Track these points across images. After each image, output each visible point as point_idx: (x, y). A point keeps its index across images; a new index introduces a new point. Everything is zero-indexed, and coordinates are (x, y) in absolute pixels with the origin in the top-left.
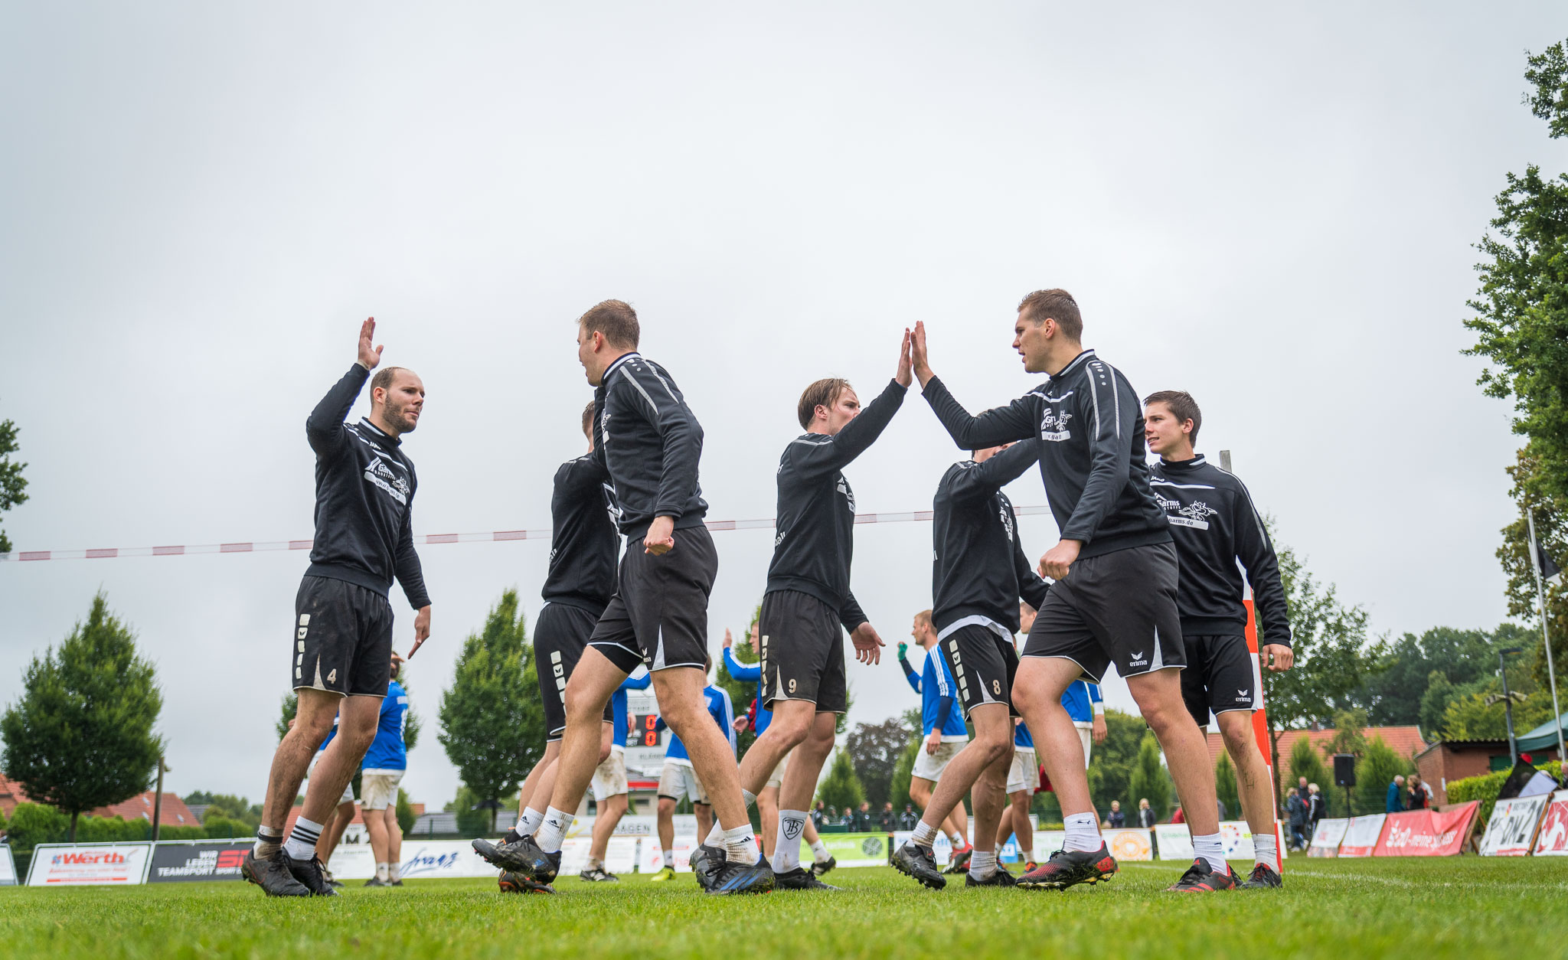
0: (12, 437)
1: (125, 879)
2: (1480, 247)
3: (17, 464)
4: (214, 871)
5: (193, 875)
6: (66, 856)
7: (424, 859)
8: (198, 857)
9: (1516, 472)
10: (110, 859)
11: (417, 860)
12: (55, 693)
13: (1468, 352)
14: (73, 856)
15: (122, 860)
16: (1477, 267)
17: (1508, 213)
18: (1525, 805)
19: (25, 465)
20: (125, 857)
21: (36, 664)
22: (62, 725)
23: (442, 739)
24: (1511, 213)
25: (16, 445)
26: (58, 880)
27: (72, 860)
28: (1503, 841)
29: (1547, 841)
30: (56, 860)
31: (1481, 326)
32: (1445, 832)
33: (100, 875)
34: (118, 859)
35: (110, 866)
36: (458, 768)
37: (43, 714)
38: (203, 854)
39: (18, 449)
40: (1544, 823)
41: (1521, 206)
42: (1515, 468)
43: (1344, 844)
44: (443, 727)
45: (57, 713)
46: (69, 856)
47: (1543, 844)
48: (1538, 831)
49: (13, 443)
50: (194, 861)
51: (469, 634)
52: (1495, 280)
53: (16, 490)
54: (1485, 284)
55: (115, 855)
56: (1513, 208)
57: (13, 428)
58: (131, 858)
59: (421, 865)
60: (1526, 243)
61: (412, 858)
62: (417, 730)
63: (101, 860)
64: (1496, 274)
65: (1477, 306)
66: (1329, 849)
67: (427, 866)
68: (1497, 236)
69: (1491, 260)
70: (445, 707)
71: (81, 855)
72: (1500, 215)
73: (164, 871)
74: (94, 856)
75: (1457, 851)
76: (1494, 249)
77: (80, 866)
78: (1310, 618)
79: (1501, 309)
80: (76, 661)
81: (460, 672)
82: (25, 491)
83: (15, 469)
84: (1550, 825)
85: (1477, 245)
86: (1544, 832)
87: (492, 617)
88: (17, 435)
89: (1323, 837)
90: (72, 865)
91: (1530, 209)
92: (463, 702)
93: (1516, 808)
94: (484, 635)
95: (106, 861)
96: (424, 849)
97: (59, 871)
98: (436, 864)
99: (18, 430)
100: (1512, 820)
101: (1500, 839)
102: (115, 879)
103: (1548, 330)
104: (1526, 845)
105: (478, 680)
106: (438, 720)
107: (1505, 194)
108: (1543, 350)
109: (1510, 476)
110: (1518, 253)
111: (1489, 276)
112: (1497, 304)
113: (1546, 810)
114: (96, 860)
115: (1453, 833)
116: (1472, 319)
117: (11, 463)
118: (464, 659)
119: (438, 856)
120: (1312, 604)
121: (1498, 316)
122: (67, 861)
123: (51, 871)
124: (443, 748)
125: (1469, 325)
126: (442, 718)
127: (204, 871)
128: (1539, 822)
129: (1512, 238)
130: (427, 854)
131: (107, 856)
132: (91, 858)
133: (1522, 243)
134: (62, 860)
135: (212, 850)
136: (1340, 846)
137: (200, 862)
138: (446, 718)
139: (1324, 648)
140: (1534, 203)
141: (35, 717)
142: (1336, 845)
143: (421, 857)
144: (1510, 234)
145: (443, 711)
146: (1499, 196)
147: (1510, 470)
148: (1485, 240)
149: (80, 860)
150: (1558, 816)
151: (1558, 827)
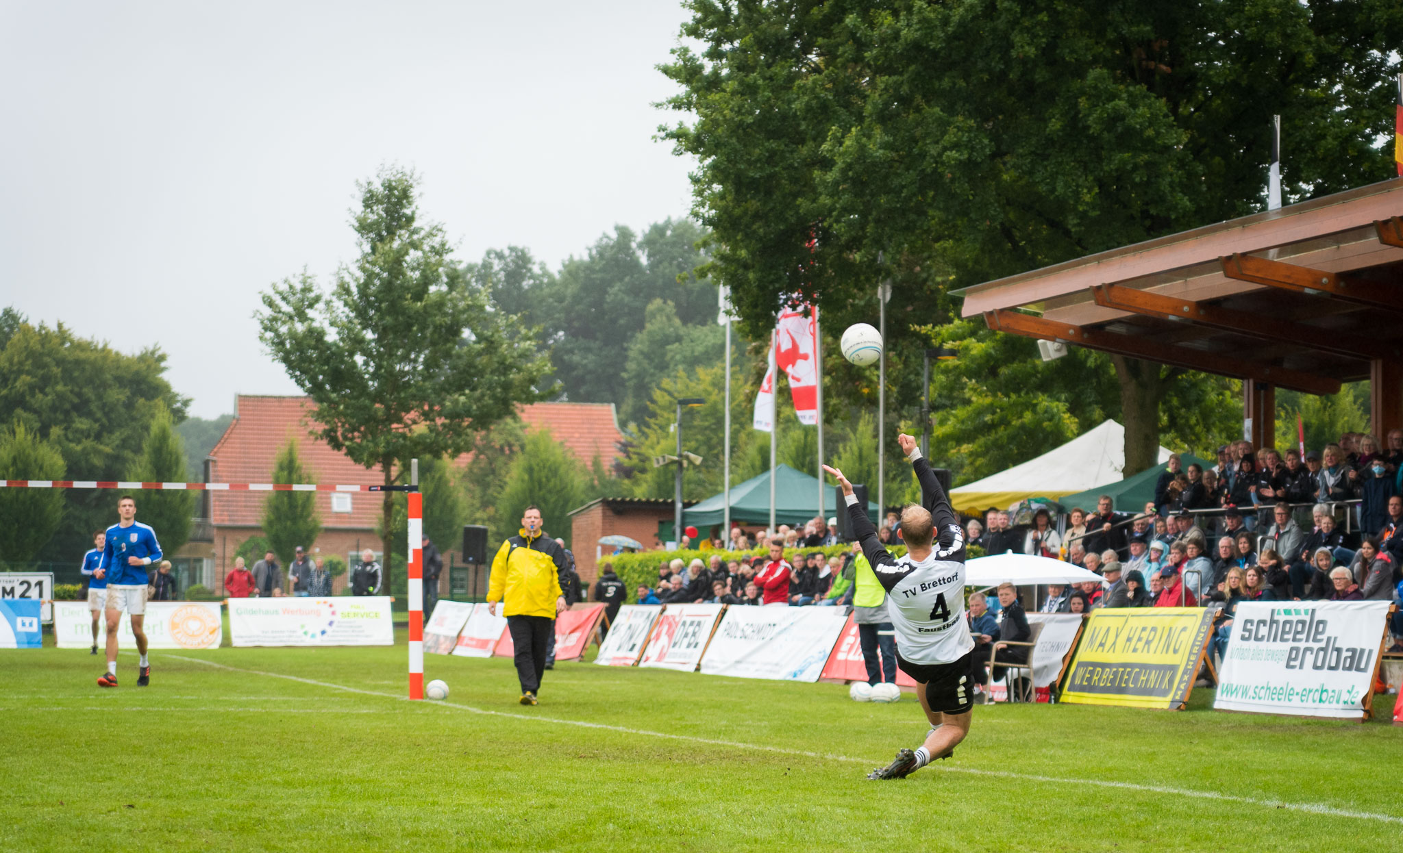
18: (643, 613)
28: (619, 648)
29: (653, 651)
32: (571, 633)
40: (654, 634)
43: (464, 634)
47: (649, 655)
48: (647, 642)
66: (446, 637)
75: (577, 654)
84: (658, 637)
86: (652, 643)
89: (440, 623)
93: (635, 616)
100: (630, 627)
101: (617, 646)
104: (635, 654)
113: (657, 622)
115: (577, 635)
128: (650, 632)
136: (459, 636)
142: (455, 634)
150: (665, 628)
151: (664, 639)
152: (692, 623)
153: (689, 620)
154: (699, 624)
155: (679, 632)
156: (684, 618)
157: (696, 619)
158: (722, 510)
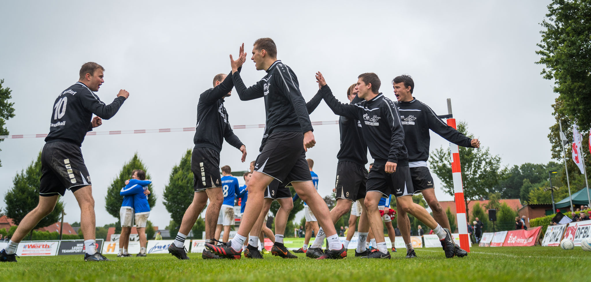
0: (9, 94)
1: (50, 254)
2: (542, 24)
3: (11, 103)
4: (82, 251)
5: (74, 252)
6: (28, 245)
7: (158, 247)
8: (76, 246)
9: (555, 107)
10: (44, 247)
11: (155, 247)
12: (24, 186)
13: (537, 63)
14: (31, 245)
15: (49, 247)
16: (540, 32)
17: (552, 12)
19: (14, 103)
20: (50, 246)
21: (18, 175)
22: (27, 198)
23: (164, 203)
24: (553, 12)
25: (11, 96)
26: (26, 254)
27: (31, 247)
28: (550, 240)
30: (25, 247)
31: (542, 53)
32: (529, 237)
33: (41, 252)
34: (47, 247)
35: (45, 249)
36: (170, 214)
37: (20, 194)
38: (78, 245)
39: (11, 98)
40: (565, 234)
41: (557, 9)
42: (555, 105)
43: (492, 242)
44: (165, 199)
45: (25, 193)
46: (30, 245)
48: (563, 237)
49: (9, 96)
50: (75, 247)
51: (174, 165)
52: (547, 36)
53: (11, 112)
54: (543, 38)
55: (46, 245)
56: (554, 10)
57: (9, 90)
58: (52, 246)
59: (157, 249)
60: (559, 23)
61: (153, 246)
62: (155, 200)
63: (41, 247)
64: (547, 34)
65: (540, 46)
66: (487, 244)
67: (159, 249)
68: (548, 20)
69: (546, 29)
70: (165, 191)
71: (34, 245)
72: (549, 13)
73: (64, 251)
74: (39, 245)
75: (533, 244)
76: (547, 25)
77: (34, 249)
78: (480, 160)
79: (549, 47)
80: (32, 175)
81: (172, 179)
82: (14, 113)
83: (10, 105)
84: (567, 235)
85: (540, 23)
86: (565, 237)
87: (183, 159)
88: (11, 93)
90: (31, 249)
91: (560, 11)
92: (173, 190)
94: (180, 165)
95: (43, 247)
96: (158, 243)
97: (26, 251)
98: (162, 249)
99: (11, 91)
100: (553, 233)
102: (46, 254)
103: (565, 55)
104: (558, 242)
105: (178, 182)
106: (163, 197)
107: (551, 5)
108: (564, 63)
109: (553, 108)
110: (556, 27)
111: (545, 35)
112: (548, 45)
113: (566, 230)
114: (39, 247)
115: (532, 238)
116: (539, 51)
117: (9, 103)
118: (173, 174)
119: (163, 246)
120: (480, 154)
121: (548, 49)
122: (29, 247)
123: (23, 251)
124: (165, 207)
125: (537, 53)
126: (164, 196)
127: (79, 251)
128: (563, 234)
129: (553, 21)
130: (159, 245)
131: (43, 246)
132: (38, 246)
133: (557, 23)
134: (27, 247)
135: (81, 243)
137: (77, 248)
138: (166, 196)
139: (485, 170)
140: (561, 8)
141: (18, 195)
143: (157, 246)
144: (552, 20)
145: (164, 193)
146: (549, 6)
147: (553, 106)
148: (543, 22)
149: (34, 247)
150: (570, 232)
151: (570, 236)
152: (583, 228)
153: (581, 227)
154: (587, 228)
155: (577, 233)
156: (578, 227)
157: (585, 226)
158: (570, 202)
